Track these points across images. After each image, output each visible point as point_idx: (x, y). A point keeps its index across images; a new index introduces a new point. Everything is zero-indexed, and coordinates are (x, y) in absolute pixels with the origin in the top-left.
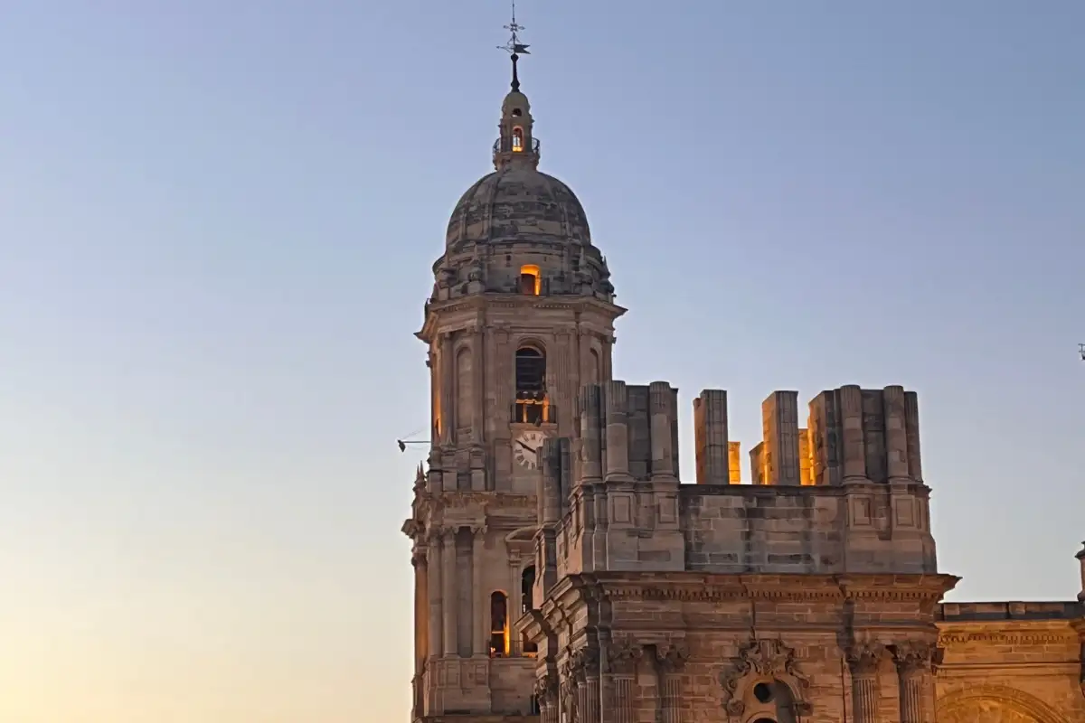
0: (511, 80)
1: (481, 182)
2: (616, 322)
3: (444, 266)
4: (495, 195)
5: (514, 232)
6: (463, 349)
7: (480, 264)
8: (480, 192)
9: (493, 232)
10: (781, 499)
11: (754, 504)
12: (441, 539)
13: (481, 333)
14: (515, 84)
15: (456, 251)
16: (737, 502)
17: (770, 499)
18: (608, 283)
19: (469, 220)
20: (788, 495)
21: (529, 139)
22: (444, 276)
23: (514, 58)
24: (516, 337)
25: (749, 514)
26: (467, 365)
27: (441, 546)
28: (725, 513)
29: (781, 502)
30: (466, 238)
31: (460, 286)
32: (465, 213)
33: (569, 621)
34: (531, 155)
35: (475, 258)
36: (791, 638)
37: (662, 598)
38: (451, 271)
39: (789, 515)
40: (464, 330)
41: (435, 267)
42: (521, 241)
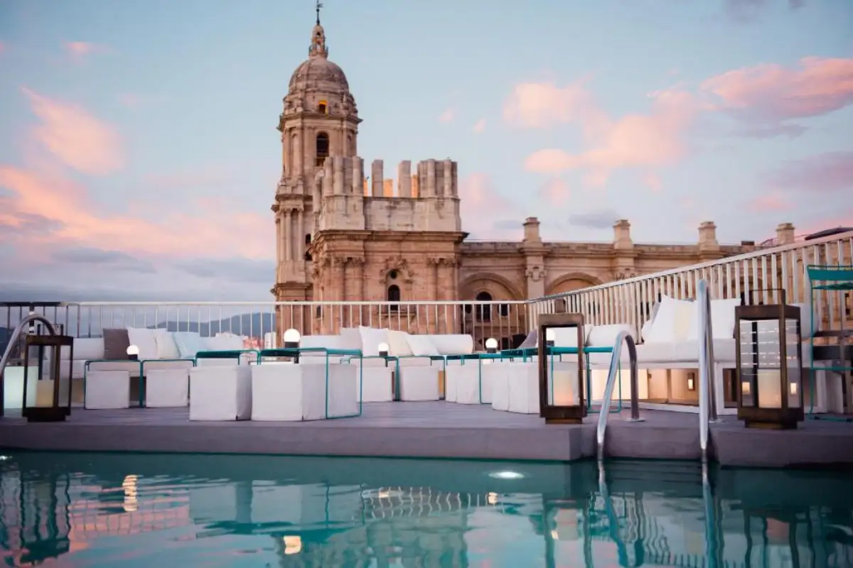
0: (316, 19)
1: (303, 64)
2: (359, 125)
3: (287, 100)
4: (308, 71)
5: (316, 87)
6: (295, 135)
7: (301, 99)
8: (302, 69)
9: (308, 86)
10: (402, 203)
11: (392, 205)
12: (285, 213)
13: (302, 128)
14: (318, 22)
15: (292, 94)
16: (386, 204)
17: (398, 203)
18: (355, 109)
19: (298, 80)
20: (406, 201)
21: (324, 46)
22: (288, 104)
23: (318, 10)
24: (317, 131)
25: (391, 208)
26: (296, 142)
27: (285, 216)
28: (381, 208)
29: (403, 204)
30: (296, 89)
31: (293, 109)
32: (296, 78)
33: (322, 247)
34: (324, 53)
35: (300, 97)
36: (405, 256)
37: (355, 240)
38: (290, 102)
39: (405, 209)
40: (295, 127)
41: (284, 99)
42: (319, 90)
